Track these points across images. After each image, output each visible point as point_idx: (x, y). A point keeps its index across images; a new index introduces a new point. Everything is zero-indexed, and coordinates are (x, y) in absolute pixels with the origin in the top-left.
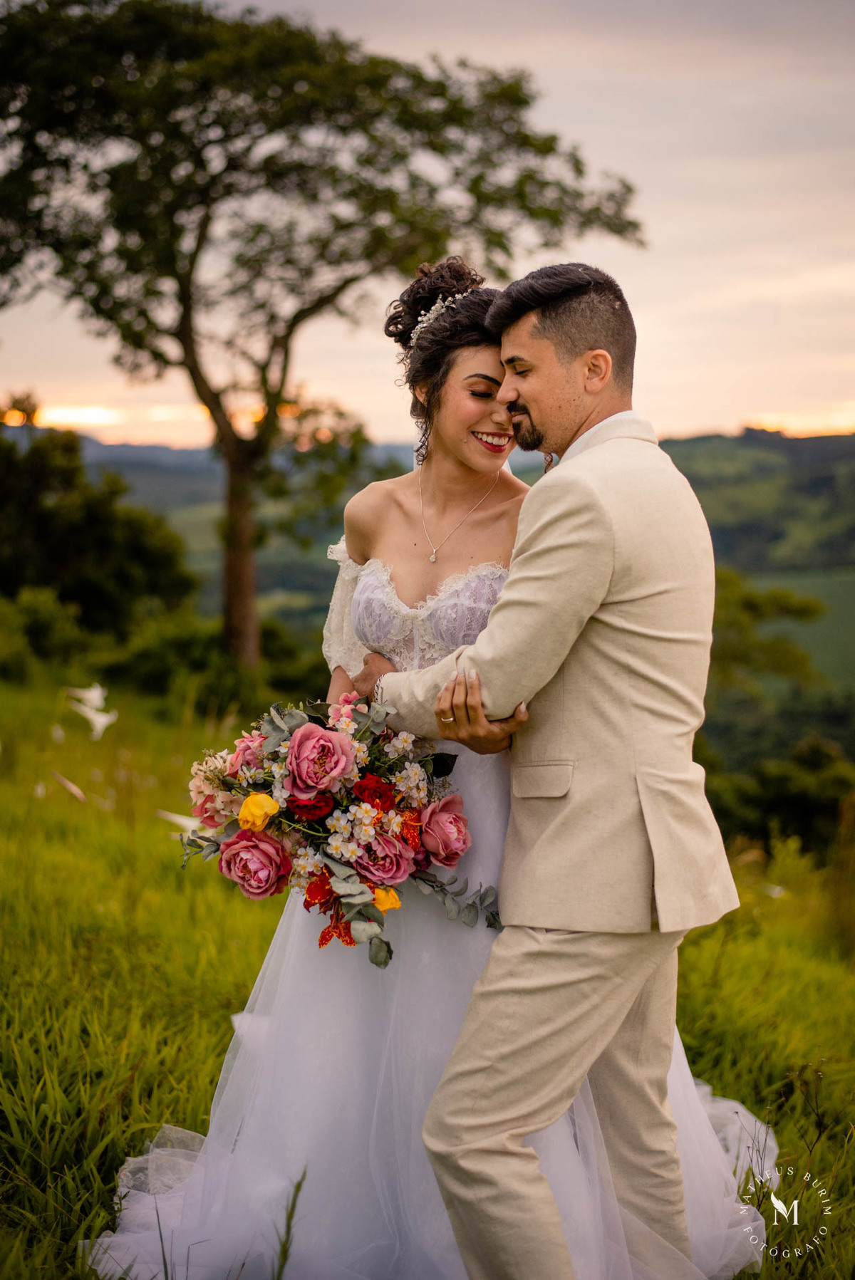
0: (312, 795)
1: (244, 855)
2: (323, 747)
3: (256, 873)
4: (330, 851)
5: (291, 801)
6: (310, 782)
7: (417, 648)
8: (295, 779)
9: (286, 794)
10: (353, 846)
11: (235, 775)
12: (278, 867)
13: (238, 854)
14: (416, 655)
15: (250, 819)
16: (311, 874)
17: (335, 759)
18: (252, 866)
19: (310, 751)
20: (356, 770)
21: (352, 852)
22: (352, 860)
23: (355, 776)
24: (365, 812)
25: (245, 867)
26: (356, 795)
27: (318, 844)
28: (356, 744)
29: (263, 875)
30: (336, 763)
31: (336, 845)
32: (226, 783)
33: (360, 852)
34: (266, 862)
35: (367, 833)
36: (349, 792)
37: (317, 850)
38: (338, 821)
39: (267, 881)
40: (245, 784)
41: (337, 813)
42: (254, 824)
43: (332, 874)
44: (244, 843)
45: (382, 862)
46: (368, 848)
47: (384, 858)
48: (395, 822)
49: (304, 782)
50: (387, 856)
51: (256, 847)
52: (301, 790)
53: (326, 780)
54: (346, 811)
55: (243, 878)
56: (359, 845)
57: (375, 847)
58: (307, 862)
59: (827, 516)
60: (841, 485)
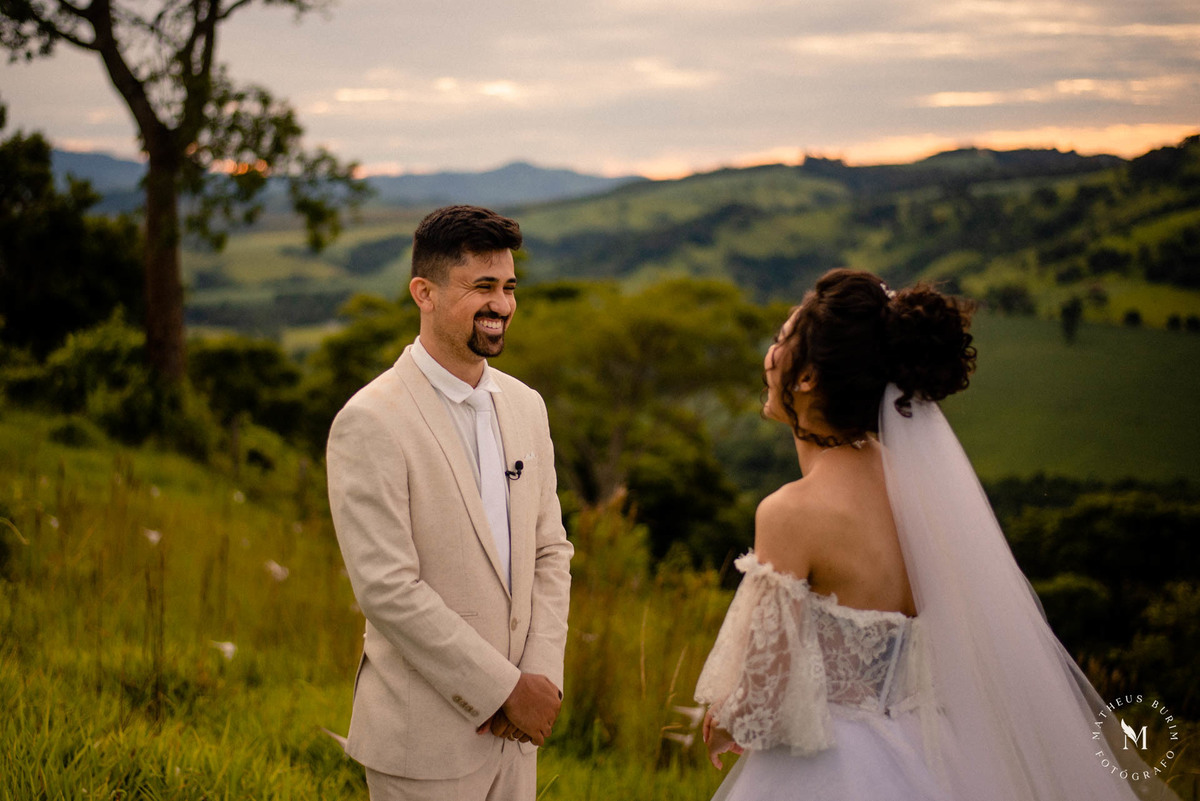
59: (888, 247)
60: (903, 216)
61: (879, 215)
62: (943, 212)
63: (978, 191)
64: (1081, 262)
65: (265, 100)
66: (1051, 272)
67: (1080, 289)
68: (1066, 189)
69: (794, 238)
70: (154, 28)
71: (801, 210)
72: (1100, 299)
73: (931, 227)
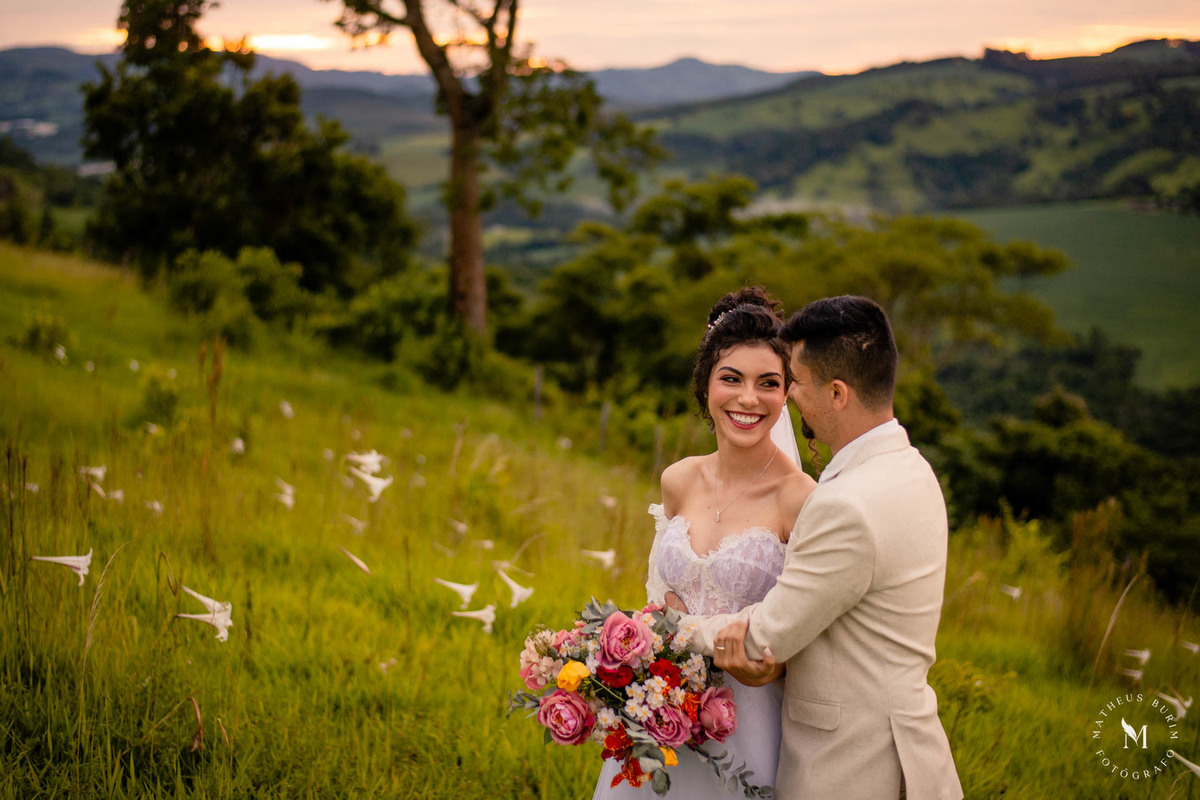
0: (617, 666)
1: (558, 707)
2: (629, 629)
3: (565, 722)
4: (627, 710)
5: (600, 669)
6: (616, 656)
7: (703, 589)
8: (605, 655)
9: (597, 663)
10: (645, 708)
11: (558, 647)
12: (584, 720)
13: (554, 706)
14: (702, 594)
15: (566, 679)
16: (610, 729)
17: (637, 640)
18: (564, 716)
19: (619, 633)
20: (652, 654)
21: (644, 714)
22: (644, 720)
23: (651, 658)
24: (658, 683)
25: (558, 717)
26: (651, 672)
27: (617, 704)
28: (655, 635)
29: (571, 723)
30: (638, 645)
31: (632, 707)
32: (551, 652)
33: (650, 714)
34: (575, 714)
35: (657, 700)
36: (645, 671)
37: (616, 713)
38: (634, 690)
39: (574, 730)
40: (565, 655)
41: (635, 685)
42: (569, 684)
43: (627, 726)
44: (560, 697)
45: (665, 726)
46: (656, 713)
47: (668, 724)
48: (679, 695)
49: (611, 656)
50: (671, 722)
51: (569, 702)
52: (608, 663)
53: (628, 656)
54: (641, 684)
55: (556, 726)
56: (650, 709)
57: (662, 712)
58: (607, 717)
59: (1074, 144)
60: (1090, 112)
61: (1064, 111)
62: (1131, 108)
63: (1170, 85)
69: (976, 135)
71: (982, 106)
73: (1119, 122)
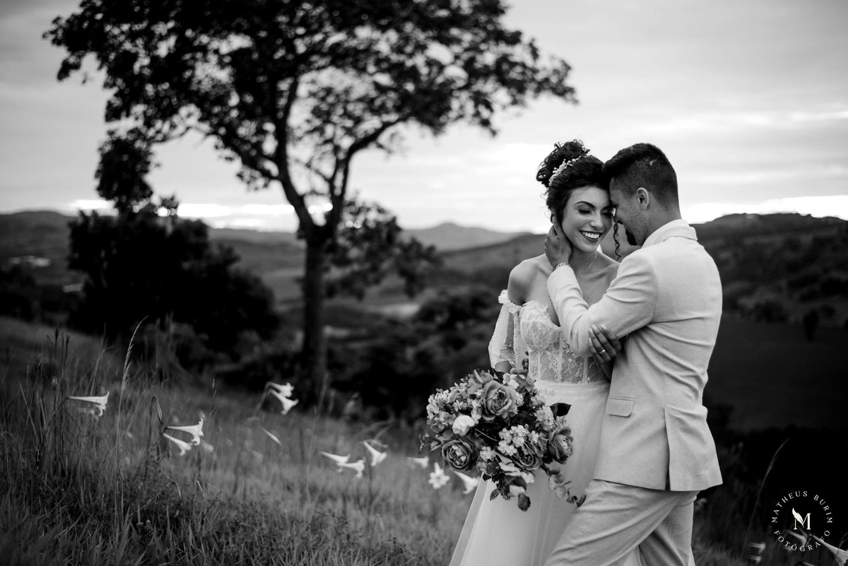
0: (492, 418)
1: (455, 448)
2: (500, 393)
3: (459, 457)
4: (499, 449)
5: (481, 421)
6: (492, 411)
7: (561, 348)
8: (484, 410)
9: (479, 417)
10: (512, 447)
11: (452, 404)
12: (471, 456)
13: (451, 446)
14: (561, 352)
15: (459, 428)
16: (489, 461)
17: (506, 400)
18: (458, 454)
19: (493, 395)
20: (516, 408)
21: (511, 451)
22: (511, 455)
23: (515, 411)
24: (520, 430)
25: (454, 454)
26: (515, 421)
27: (493, 445)
28: (517, 394)
29: (463, 458)
30: (507, 403)
31: (503, 446)
32: (448, 408)
33: (515, 451)
34: (466, 453)
35: (520, 441)
36: (512, 419)
37: (492, 449)
38: (505, 434)
39: (465, 462)
40: (457, 410)
41: (505, 430)
42: (461, 431)
43: (500, 461)
44: (455, 441)
45: (526, 458)
46: (519, 449)
47: (527, 456)
48: (535, 437)
49: (489, 411)
50: (529, 455)
51: (461, 444)
52: (487, 416)
53: (500, 411)
54: (509, 429)
55: (452, 460)
56: (515, 447)
57: (523, 449)
58: (487, 453)
63: (749, 241)
64: (817, 287)
65: (381, 211)
66: (797, 295)
67: (816, 305)
68: (806, 239)
70: (308, 165)
72: (830, 312)
